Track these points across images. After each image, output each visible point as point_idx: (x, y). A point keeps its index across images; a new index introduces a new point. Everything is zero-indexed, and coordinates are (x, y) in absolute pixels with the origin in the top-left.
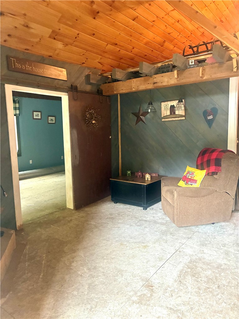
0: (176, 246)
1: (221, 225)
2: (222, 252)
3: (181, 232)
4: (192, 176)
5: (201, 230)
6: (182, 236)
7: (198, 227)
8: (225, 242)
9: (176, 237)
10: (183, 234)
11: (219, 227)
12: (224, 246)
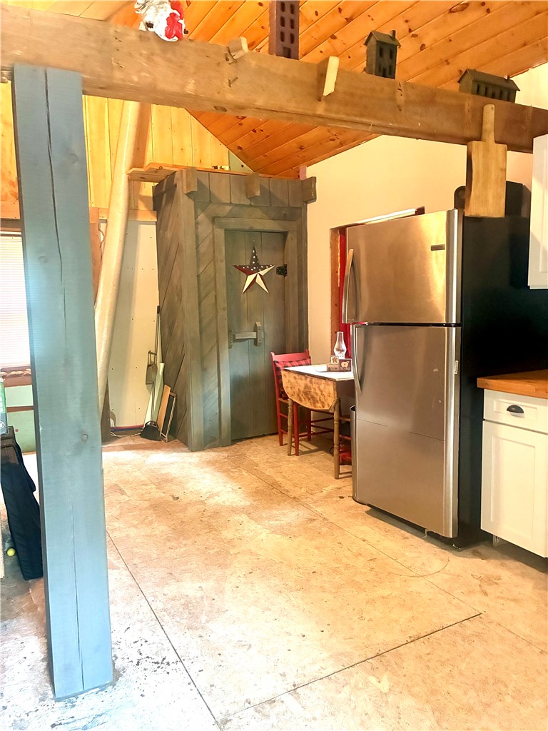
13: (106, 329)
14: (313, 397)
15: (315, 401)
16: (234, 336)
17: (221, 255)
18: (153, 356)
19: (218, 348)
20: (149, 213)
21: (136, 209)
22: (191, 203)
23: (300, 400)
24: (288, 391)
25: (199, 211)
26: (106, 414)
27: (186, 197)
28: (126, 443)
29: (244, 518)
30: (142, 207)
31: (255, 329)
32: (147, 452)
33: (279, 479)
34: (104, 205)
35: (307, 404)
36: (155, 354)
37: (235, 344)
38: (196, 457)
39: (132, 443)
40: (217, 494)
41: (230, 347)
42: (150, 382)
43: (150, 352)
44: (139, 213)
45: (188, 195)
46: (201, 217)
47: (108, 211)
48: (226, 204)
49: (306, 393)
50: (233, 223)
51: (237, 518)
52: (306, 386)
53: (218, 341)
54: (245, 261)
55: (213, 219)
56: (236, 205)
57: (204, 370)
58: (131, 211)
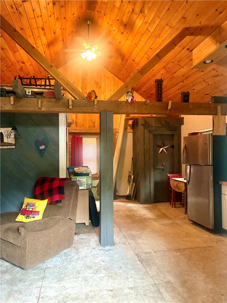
0: (35, 294)
1: (65, 253)
2: (81, 280)
3: (31, 275)
4: (33, 208)
5: (49, 265)
6: (34, 278)
7: (45, 262)
8: (77, 269)
9: (28, 283)
10: (34, 276)
11: (64, 256)
12: (79, 274)
13: (116, 164)
14: (179, 188)
15: (179, 189)
16: (155, 168)
17: (152, 142)
18: (130, 173)
19: (150, 171)
20: (130, 129)
21: (127, 128)
22: (143, 127)
23: (175, 189)
24: (172, 186)
25: (145, 129)
26: (115, 191)
27: (141, 125)
28: (121, 200)
29: (153, 221)
30: (129, 128)
31: (163, 165)
32: (127, 203)
33: (166, 213)
34: (117, 128)
35: (177, 190)
36: (131, 173)
37: (155, 170)
38: (141, 206)
39: (122, 200)
40: (146, 215)
41: (154, 171)
42: (129, 181)
43: (129, 172)
44: (128, 129)
45: (142, 125)
46: (146, 131)
47: (119, 129)
48: (154, 127)
49: (177, 187)
50: (156, 133)
51: (150, 221)
52: (177, 184)
53: (150, 169)
54: (160, 144)
55: (149, 132)
56: (157, 127)
57: (145, 178)
58: (125, 129)
